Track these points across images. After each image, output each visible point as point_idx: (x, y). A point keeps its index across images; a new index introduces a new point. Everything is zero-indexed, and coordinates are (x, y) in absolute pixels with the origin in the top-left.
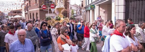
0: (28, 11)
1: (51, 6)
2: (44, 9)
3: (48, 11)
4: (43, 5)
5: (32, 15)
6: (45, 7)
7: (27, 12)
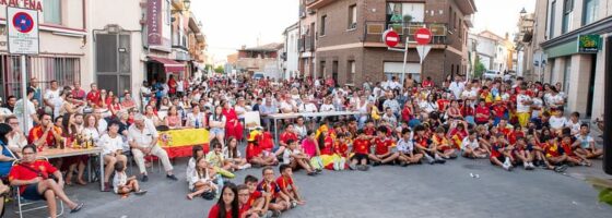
0: (312, 50)
1: (420, 36)
2: (392, 44)
3: (403, 53)
4: (387, 32)
5: (329, 66)
6: (395, 39)
7: (307, 54)
